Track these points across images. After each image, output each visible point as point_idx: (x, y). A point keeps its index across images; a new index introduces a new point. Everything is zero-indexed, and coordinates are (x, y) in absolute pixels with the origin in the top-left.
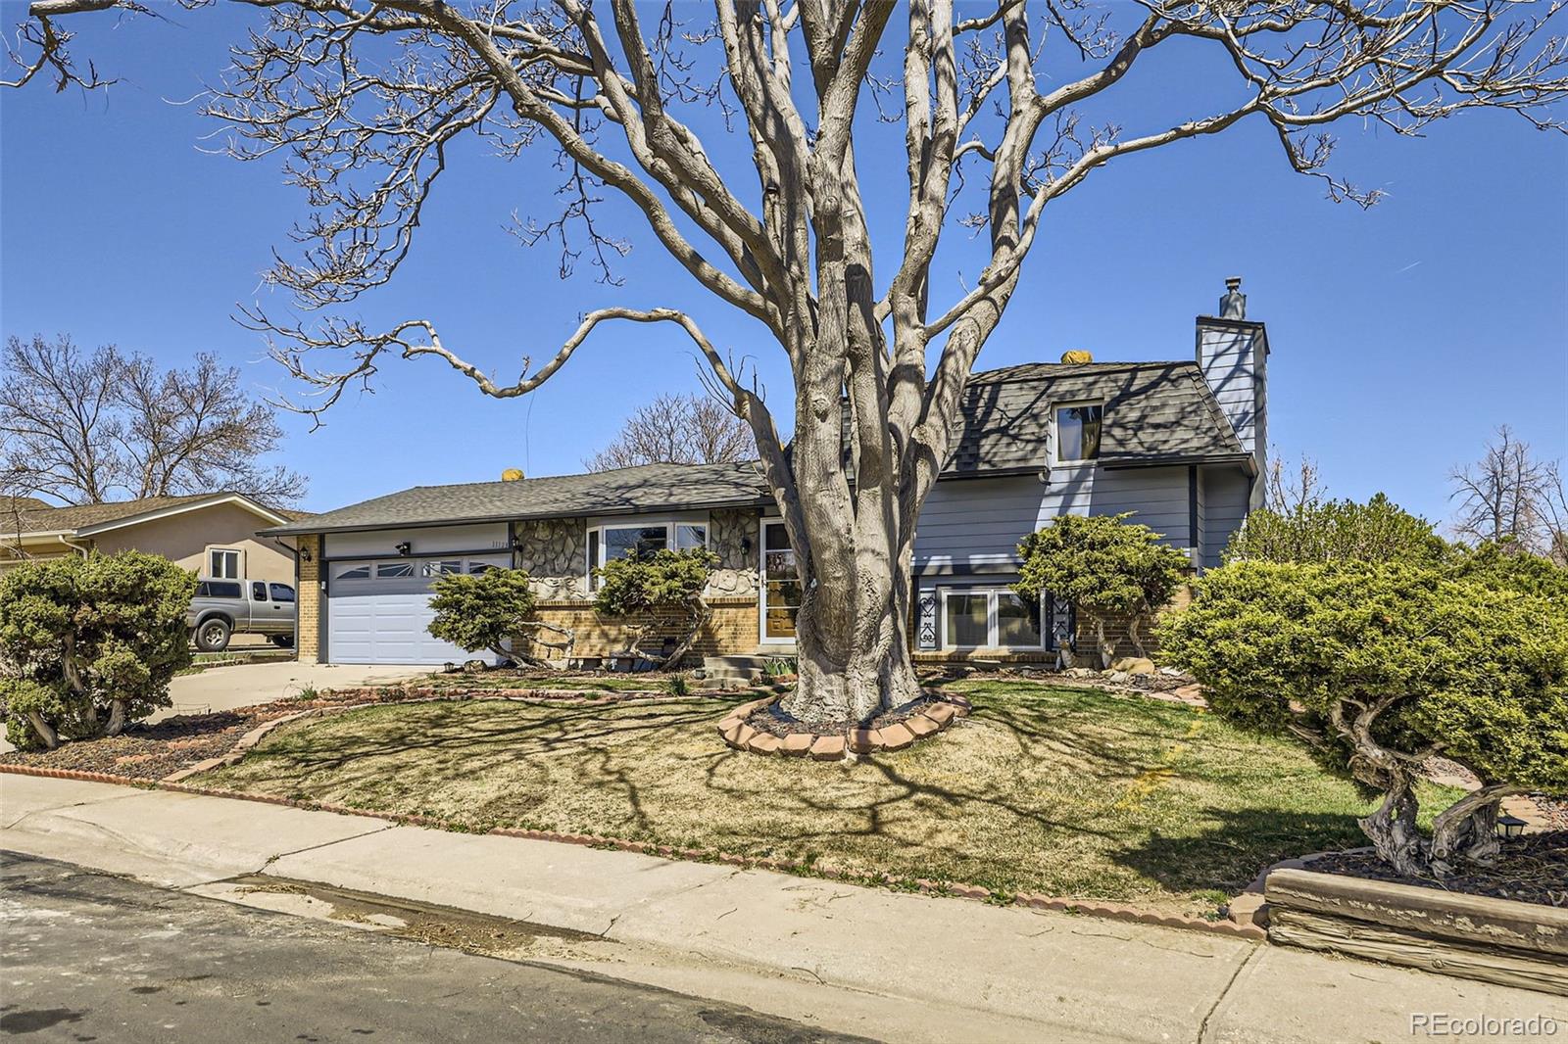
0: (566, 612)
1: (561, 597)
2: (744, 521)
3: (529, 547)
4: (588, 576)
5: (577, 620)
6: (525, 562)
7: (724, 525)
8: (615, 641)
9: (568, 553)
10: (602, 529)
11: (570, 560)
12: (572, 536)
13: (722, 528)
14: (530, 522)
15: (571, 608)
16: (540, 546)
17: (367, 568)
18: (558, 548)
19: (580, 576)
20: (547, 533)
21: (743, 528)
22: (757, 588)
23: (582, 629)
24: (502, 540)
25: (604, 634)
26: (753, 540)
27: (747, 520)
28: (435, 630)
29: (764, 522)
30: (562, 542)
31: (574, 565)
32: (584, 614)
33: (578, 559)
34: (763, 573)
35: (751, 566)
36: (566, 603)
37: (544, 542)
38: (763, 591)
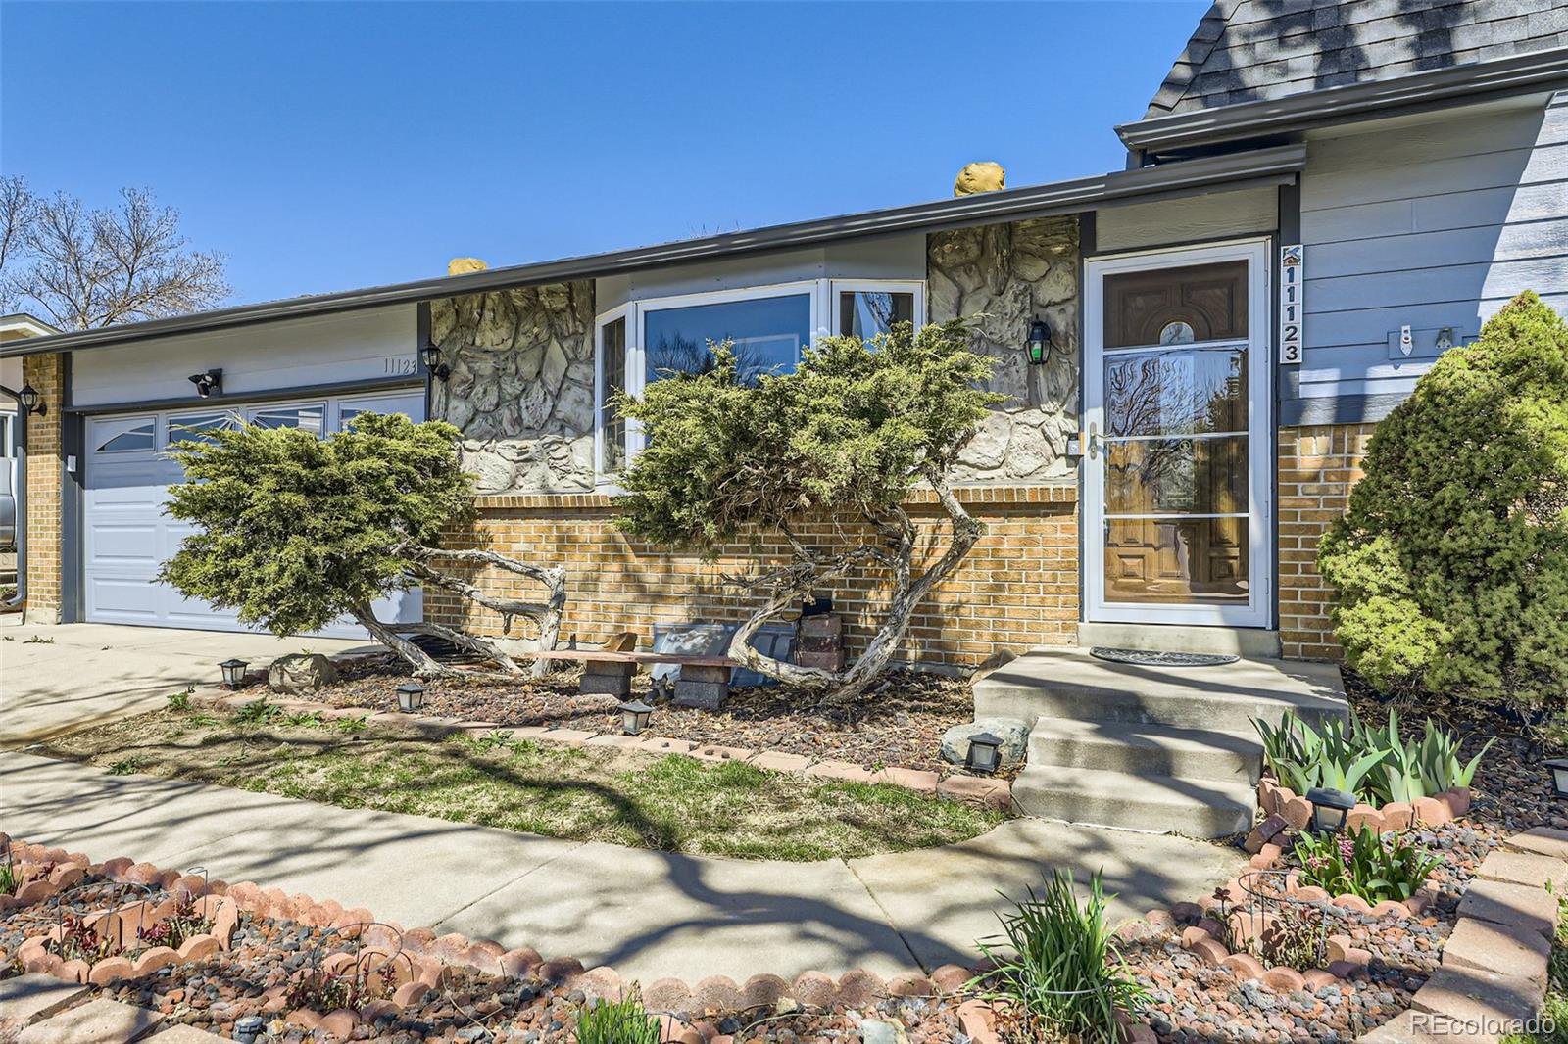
0: (545, 523)
1: (529, 490)
2: (1033, 270)
3: (463, 369)
4: (599, 433)
5: (566, 542)
6: (454, 403)
7: (970, 285)
8: (658, 597)
9: (552, 378)
10: (633, 311)
11: (557, 396)
12: (561, 338)
13: (962, 294)
14: (462, 296)
15: (555, 511)
16: (486, 367)
17: (150, 429)
18: (528, 369)
19: (580, 434)
20: (503, 333)
21: (1029, 291)
22: (1075, 460)
23: (578, 564)
24: (404, 356)
25: (632, 578)
26: (1061, 322)
27: (1043, 266)
28: (178, 574)
29: (1096, 270)
30: (537, 352)
31: (565, 408)
32: (587, 530)
33: (576, 392)
34: (1095, 416)
35: (1054, 395)
36: (541, 501)
37: (495, 354)
38: (1096, 469)
